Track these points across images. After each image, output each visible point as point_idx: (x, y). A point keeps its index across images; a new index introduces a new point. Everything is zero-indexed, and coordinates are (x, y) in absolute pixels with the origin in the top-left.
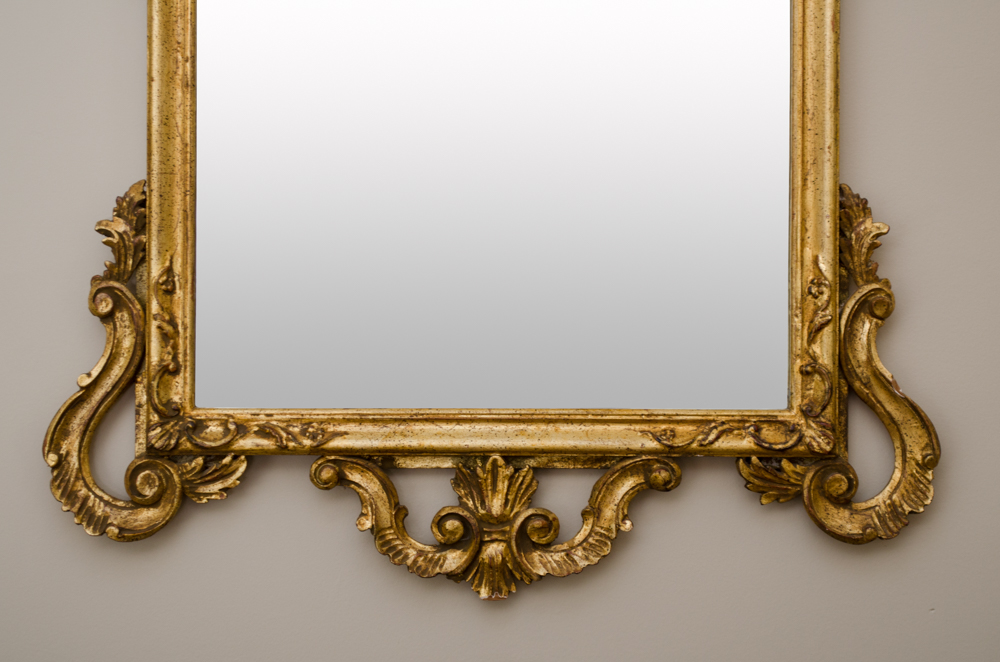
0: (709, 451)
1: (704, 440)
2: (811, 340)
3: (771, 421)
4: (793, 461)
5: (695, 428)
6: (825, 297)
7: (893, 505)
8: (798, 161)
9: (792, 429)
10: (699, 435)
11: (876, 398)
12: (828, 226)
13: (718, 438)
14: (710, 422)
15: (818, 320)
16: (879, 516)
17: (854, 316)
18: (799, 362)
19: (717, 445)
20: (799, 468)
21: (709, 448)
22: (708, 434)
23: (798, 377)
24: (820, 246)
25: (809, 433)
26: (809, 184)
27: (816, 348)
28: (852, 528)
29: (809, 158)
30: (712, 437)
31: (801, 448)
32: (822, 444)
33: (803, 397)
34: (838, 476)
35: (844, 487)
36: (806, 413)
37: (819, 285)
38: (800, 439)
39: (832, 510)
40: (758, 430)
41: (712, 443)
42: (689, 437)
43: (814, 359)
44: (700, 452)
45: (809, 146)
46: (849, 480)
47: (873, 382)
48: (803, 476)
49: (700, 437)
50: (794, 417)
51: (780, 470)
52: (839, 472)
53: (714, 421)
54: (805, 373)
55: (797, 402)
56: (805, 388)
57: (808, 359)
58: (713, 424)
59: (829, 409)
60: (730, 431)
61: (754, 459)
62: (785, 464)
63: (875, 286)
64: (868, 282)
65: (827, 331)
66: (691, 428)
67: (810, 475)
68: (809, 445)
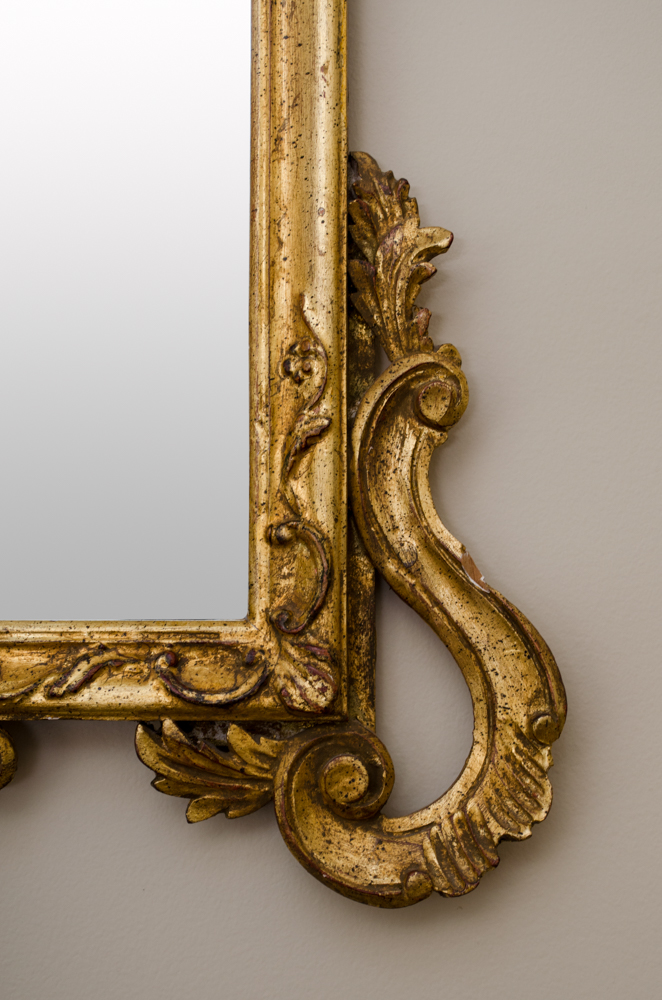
0: (70, 709)
1: (58, 684)
2: (289, 471)
3: (207, 643)
4: (254, 728)
5: (44, 660)
6: (317, 380)
7: (467, 822)
8: (263, 101)
9: (247, 660)
10: (49, 673)
11: (431, 596)
12: (324, 232)
13: (87, 681)
14: (77, 646)
15: (302, 428)
16: (438, 846)
17: (382, 422)
18: (263, 521)
19: (84, 698)
20: (265, 745)
21: (64, 702)
22: (68, 672)
23: (263, 549)
24: (307, 273)
25: (283, 668)
26: (285, 147)
27: (298, 487)
28: (381, 872)
29: (284, 95)
30: (75, 678)
31: (267, 701)
32: (311, 692)
33: (274, 592)
34: (347, 760)
35: (362, 784)
36: (278, 625)
37: (305, 355)
38: (264, 684)
39: (339, 833)
40: (177, 662)
41: (75, 690)
42: (30, 677)
43: (294, 510)
44: (50, 710)
45: (284, 69)
46: (373, 771)
47: (426, 562)
48: (275, 761)
49: (50, 680)
50: (256, 636)
51: (226, 748)
52: (353, 752)
53: (84, 644)
54: (275, 542)
55: (262, 603)
56: (275, 572)
57: (282, 512)
58: (83, 651)
59: (326, 618)
60: (118, 664)
61: (168, 724)
62: (235, 735)
63: (424, 358)
64: (410, 351)
65: (324, 449)
66: (37, 659)
67: (289, 759)
68: (282, 695)
